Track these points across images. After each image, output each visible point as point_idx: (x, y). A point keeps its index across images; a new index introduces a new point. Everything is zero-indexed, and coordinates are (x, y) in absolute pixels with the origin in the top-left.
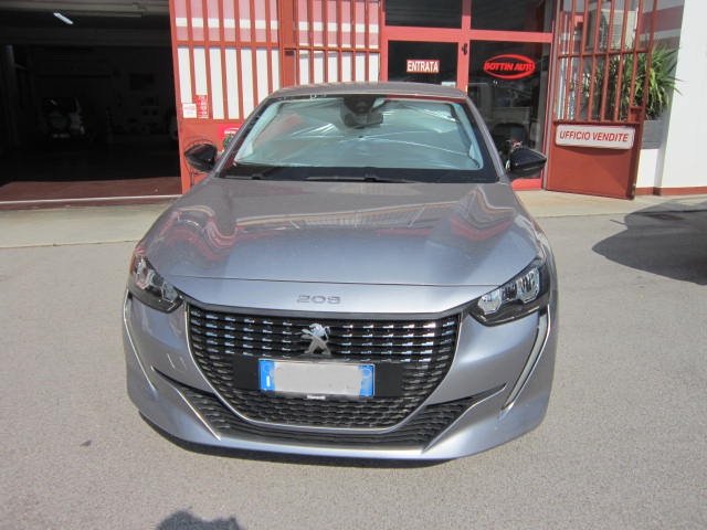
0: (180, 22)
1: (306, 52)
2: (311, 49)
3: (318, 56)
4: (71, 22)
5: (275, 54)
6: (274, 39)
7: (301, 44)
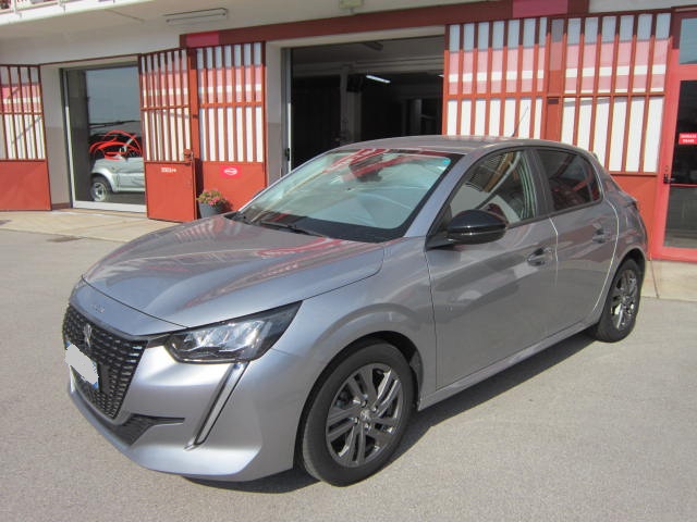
0: (453, 78)
1: (574, 99)
2: (578, 96)
3: (586, 103)
4: (387, 82)
5: (539, 103)
6: (540, 88)
7: (567, 92)
